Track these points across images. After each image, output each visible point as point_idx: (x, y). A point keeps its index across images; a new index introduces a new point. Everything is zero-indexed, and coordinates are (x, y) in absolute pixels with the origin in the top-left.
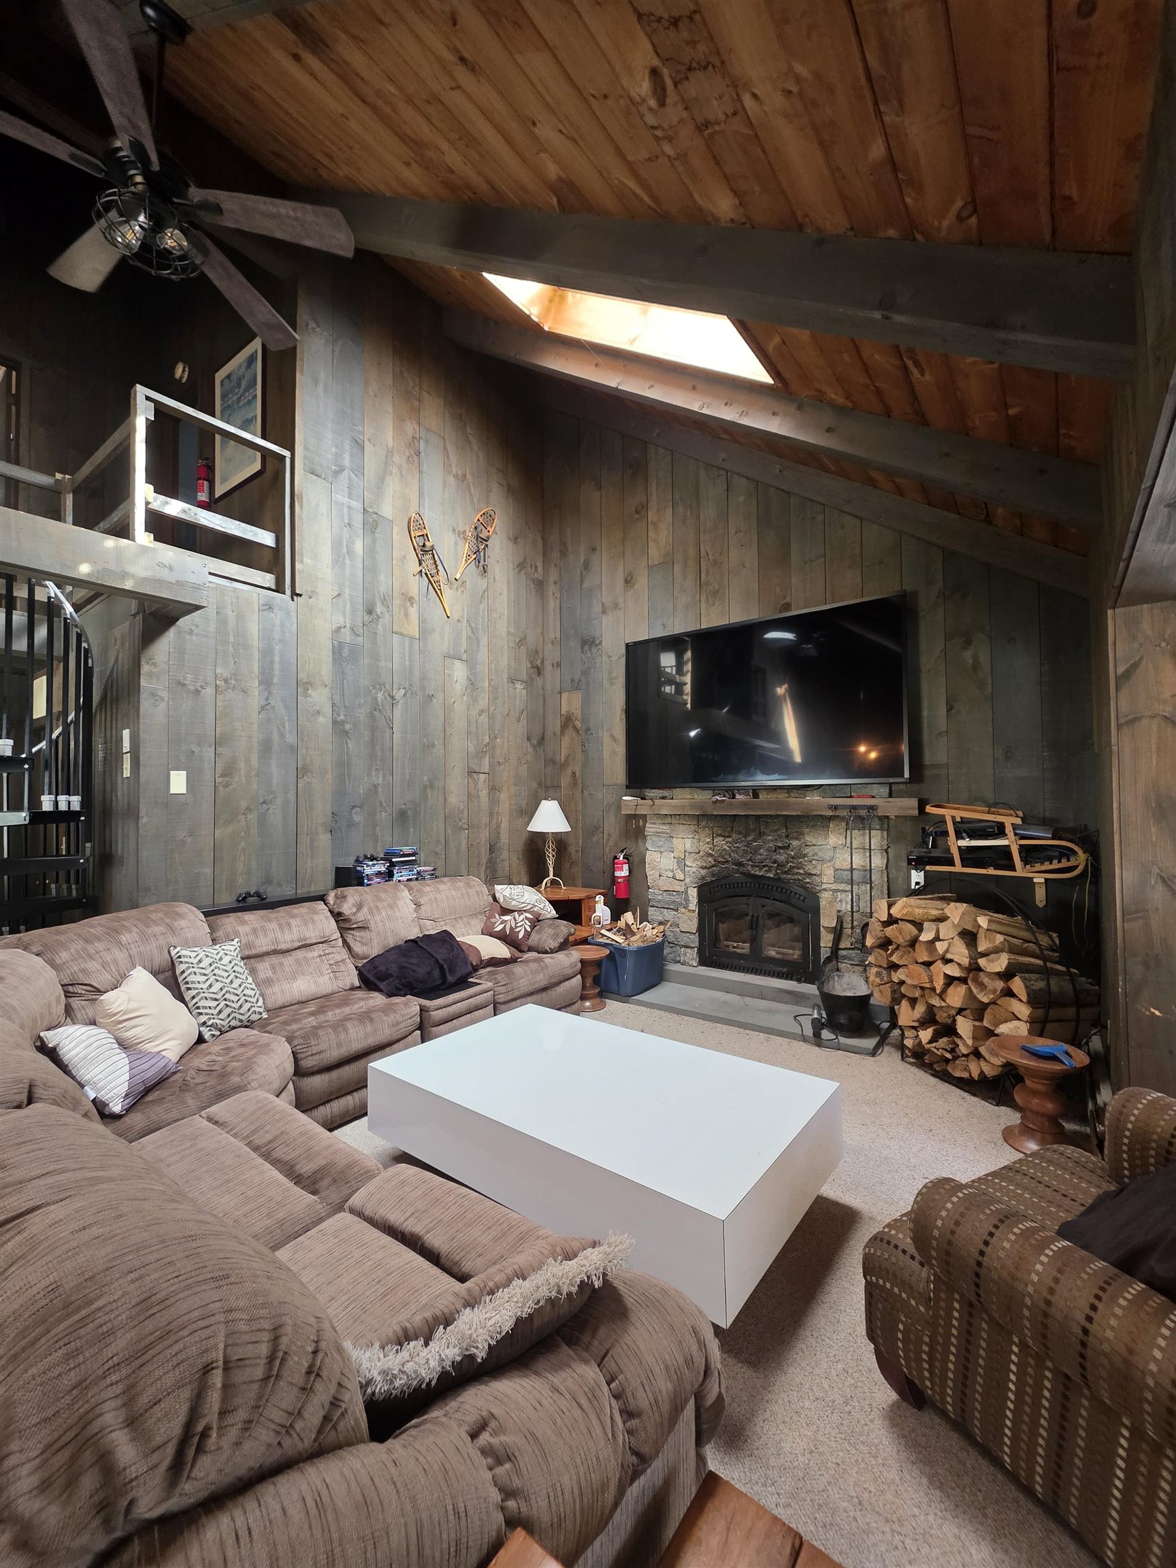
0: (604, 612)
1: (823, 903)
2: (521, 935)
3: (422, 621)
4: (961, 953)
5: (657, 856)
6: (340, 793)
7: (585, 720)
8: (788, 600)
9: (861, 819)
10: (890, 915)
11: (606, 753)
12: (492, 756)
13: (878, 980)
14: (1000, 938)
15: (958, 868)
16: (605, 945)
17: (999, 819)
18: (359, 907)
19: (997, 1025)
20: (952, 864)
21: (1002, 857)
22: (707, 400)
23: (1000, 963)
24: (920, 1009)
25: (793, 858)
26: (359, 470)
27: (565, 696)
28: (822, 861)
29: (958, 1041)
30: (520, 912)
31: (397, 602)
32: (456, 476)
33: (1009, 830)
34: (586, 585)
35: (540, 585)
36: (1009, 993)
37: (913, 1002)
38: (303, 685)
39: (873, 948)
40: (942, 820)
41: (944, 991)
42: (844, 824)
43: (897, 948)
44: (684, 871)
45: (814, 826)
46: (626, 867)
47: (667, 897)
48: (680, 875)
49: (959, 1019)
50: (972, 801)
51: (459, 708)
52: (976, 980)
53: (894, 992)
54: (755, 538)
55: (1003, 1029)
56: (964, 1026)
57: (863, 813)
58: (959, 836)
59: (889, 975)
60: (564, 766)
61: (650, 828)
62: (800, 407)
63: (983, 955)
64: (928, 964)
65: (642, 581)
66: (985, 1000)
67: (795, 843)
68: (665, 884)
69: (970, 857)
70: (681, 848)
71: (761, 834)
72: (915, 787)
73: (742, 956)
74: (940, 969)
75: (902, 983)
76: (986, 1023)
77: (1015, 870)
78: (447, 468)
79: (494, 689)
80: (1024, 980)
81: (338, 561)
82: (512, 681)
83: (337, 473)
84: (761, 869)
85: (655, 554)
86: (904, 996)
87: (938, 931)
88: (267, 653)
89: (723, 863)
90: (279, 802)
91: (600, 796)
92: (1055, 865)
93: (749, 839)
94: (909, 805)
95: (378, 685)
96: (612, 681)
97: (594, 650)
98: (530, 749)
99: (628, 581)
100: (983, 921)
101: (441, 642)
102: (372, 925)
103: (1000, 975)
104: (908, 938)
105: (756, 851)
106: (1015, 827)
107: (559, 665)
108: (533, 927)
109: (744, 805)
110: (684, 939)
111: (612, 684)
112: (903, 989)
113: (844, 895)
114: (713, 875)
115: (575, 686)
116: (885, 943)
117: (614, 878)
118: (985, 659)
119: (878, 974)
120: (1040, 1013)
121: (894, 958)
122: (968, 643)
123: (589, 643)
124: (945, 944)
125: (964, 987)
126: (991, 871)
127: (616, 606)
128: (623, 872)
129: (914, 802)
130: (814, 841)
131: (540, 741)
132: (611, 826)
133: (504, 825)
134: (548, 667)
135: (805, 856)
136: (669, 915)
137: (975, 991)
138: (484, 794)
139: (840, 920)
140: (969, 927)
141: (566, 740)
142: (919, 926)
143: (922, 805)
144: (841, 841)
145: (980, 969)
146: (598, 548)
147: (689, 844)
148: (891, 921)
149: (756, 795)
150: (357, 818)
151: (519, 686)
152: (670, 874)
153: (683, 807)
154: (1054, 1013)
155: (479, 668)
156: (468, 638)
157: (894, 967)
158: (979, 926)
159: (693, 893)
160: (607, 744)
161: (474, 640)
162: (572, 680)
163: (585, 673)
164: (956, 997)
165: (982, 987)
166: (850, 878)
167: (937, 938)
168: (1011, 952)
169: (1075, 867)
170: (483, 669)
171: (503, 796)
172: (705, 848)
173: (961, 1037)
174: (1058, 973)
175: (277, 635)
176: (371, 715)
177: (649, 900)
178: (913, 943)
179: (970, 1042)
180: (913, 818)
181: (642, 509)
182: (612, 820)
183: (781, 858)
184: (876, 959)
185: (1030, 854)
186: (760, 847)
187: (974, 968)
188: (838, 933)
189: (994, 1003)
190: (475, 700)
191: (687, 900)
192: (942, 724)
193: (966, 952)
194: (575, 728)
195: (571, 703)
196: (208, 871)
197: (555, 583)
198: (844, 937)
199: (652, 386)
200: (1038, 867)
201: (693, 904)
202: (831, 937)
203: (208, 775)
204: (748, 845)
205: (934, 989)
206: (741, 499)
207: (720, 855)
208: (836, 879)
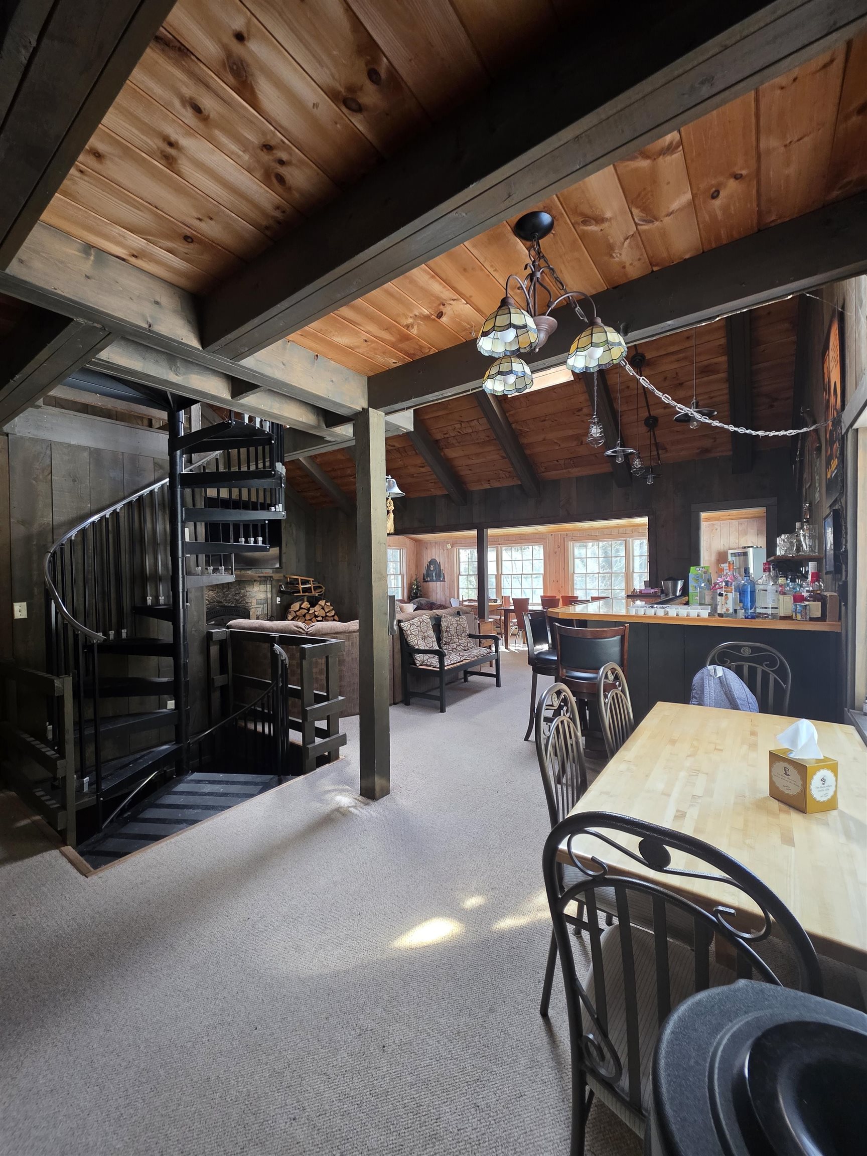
1: (251, 613)
9: (265, 581)
15: (302, 594)
17: (310, 579)
21: (310, 590)
25: (242, 597)
28: (253, 597)
33: (311, 582)
40: (297, 580)
42: (260, 583)
45: (249, 584)
58: (302, 584)
63: (328, 612)
67: (242, 591)
69: (305, 590)
71: (229, 588)
84: (229, 603)
89: (213, 603)
92: (319, 591)
93: (224, 591)
94: (281, 576)
126: (308, 594)
130: (249, 590)
135: (246, 596)
143: (285, 576)
144: (257, 589)
167: (315, 611)
169: (322, 591)
183: (237, 598)
186: (229, 594)
200: (316, 591)
207: (211, 600)
208: (257, 604)
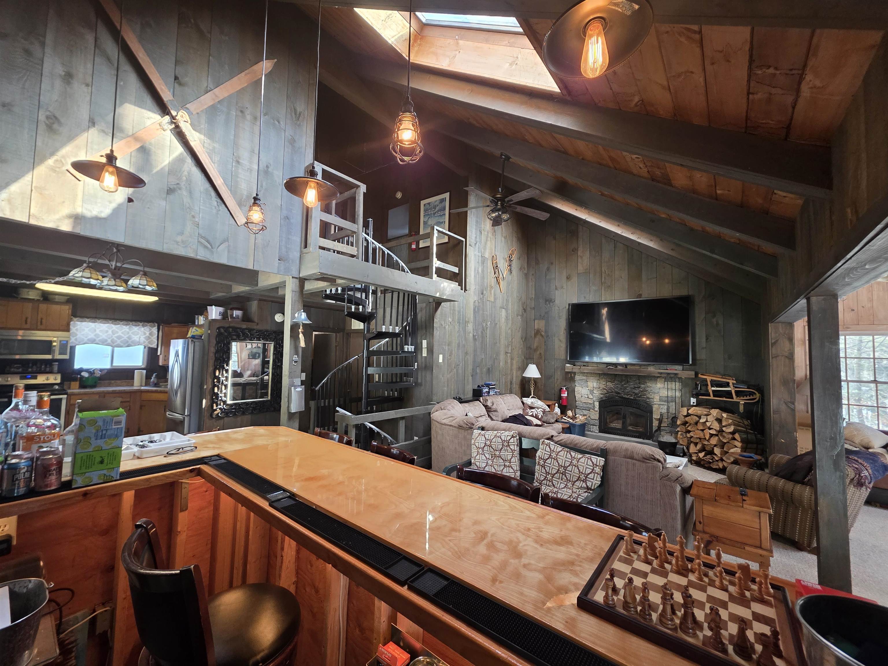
0: (556, 289)
1: (654, 409)
2: (540, 417)
3: (495, 295)
4: (716, 426)
5: (580, 389)
6: (474, 361)
7: (546, 332)
8: (641, 293)
9: (670, 378)
10: (688, 413)
11: (556, 347)
12: (512, 346)
13: (681, 437)
14: (730, 421)
15: (712, 397)
16: (566, 423)
17: (728, 381)
18: (493, 404)
19: (729, 450)
20: (709, 396)
21: (728, 394)
22: (624, 231)
23: (731, 429)
24: (699, 446)
25: (642, 391)
26: (481, 242)
27: (536, 321)
28: (654, 393)
29: (714, 456)
30: (538, 408)
31: (489, 289)
32: (504, 237)
33: (731, 384)
34: (548, 277)
35: (526, 275)
36: (734, 439)
37: (696, 444)
38: (467, 322)
39: (679, 425)
40: (706, 380)
41: (709, 439)
42: (664, 380)
43: (690, 425)
44: (592, 395)
45: (651, 380)
46: (566, 392)
47: (585, 405)
48: (591, 397)
49: (715, 448)
50: (716, 373)
51: (503, 327)
52: (722, 435)
53: (688, 440)
54: (627, 267)
55: (732, 451)
56: (717, 451)
57: (672, 376)
58: (712, 386)
59: (686, 435)
60: (536, 350)
61: (577, 377)
62: (661, 240)
63: (724, 426)
64: (703, 430)
65: (575, 279)
66: (725, 441)
67: (642, 386)
68: (584, 400)
69: (716, 394)
70: (592, 386)
71: (628, 382)
72: (693, 367)
73: (618, 429)
74: (707, 432)
75: (692, 437)
76: (725, 449)
77: (733, 398)
78: (502, 234)
79: (512, 319)
80: (739, 434)
81: (475, 276)
82: (517, 315)
83: (475, 244)
84: (627, 395)
85: (581, 269)
86: (692, 442)
87: (707, 419)
88: (459, 312)
89: (611, 392)
90: (461, 365)
91: (553, 363)
92: (748, 398)
93: (623, 383)
94: (692, 374)
95: (484, 321)
96: (560, 317)
97: (551, 304)
98: (522, 343)
99: (568, 278)
100: (725, 415)
101: (499, 303)
102: (498, 410)
103: (730, 433)
104: (695, 421)
105: (625, 388)
106: (733, 384)
107: (534, 308)
108: (543, 414)
109: (622, 370)
110: (592, 422)
111: (560, 318)
112: (692, 440)
113: (663, 406)
114: (606, 397)
115: (541, 318)
116: (685, 423)
117: (560, 398)
118: (721, 322)
119: (681, 434)
120: (745, 445)
121: (689, 428)
122: (714, 316)
123: (549, 301)
124: (710, 423)
125: (717, 437)
126: (724, 399)
127: (562, 287)
128: (565, 395)
129: (693, 373)
130: (651, 385)
131: (525, 339)
132: (558, 376)
133: (514, 374)
134: (529, 309)
135: (647, 391)
136: (585, 412)
137: (721, 438)
138: (509, 361)
139: (661, 415)
140: (719, 418)
141: (537, 339)
142: (700, 417)
143: (696, 374)
144: (662, 386)
145: (724, 431)
146: (554, 263)
147: (595, 384)
148: (688, 415)
149: (626, 367)
150: (478, 371)
151: (519, 317)
152: (587, 396)
153: (594, 370)
154: (749, 446)
155: (509, 311)
156: (506, 300)
157: (689, 432)
158: (723, 417)
159: (597, 404)
160: (557, 343)
161: (507, 301)
162: (540, 315)
163: (547, 313)
164: (714, 441)
165: (724, 437)
166: (668, 400)
167: (707, 421)
168: (734, 425)
169: (755, 399)
170: (510, 311)
171: (514, 362)
172: (603, 386)
173: (716, 455)
174: (750, 433)
175: (462, 305)
176: (482, 333)
177: (576, 406)
178: (696, 423)
179: (719, 456)
180: (692, 379)
181: (575, 250)
182: (559, 373)
183: (637, 391)
184: (681, 429)
185: (738, 393)
186: (627, 387)
187: (721, 431)
188: (660, 421)
189: (728, 442)
190: (507, 324)
191: (594, 406)
192: (704, 344)
193: (718, 425)
194: (541, 335)
195: (539, 324)
196: (446, 389)
197: (533, 275)
198: (663, 422)
199: (600, 222)
200: (742, 398)
201: (597, 408)
202: (658, 422)
203: (446, 356)
204: (622, 386)
205: (705, 439)
206: (621, 252)
207: (610, 389)
208: (661, 400)
